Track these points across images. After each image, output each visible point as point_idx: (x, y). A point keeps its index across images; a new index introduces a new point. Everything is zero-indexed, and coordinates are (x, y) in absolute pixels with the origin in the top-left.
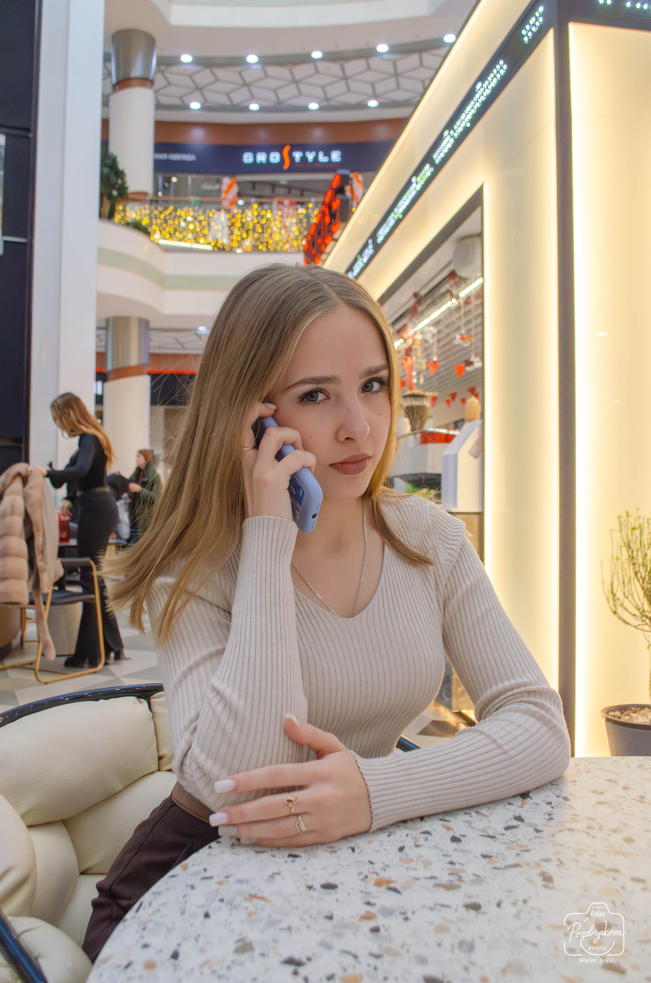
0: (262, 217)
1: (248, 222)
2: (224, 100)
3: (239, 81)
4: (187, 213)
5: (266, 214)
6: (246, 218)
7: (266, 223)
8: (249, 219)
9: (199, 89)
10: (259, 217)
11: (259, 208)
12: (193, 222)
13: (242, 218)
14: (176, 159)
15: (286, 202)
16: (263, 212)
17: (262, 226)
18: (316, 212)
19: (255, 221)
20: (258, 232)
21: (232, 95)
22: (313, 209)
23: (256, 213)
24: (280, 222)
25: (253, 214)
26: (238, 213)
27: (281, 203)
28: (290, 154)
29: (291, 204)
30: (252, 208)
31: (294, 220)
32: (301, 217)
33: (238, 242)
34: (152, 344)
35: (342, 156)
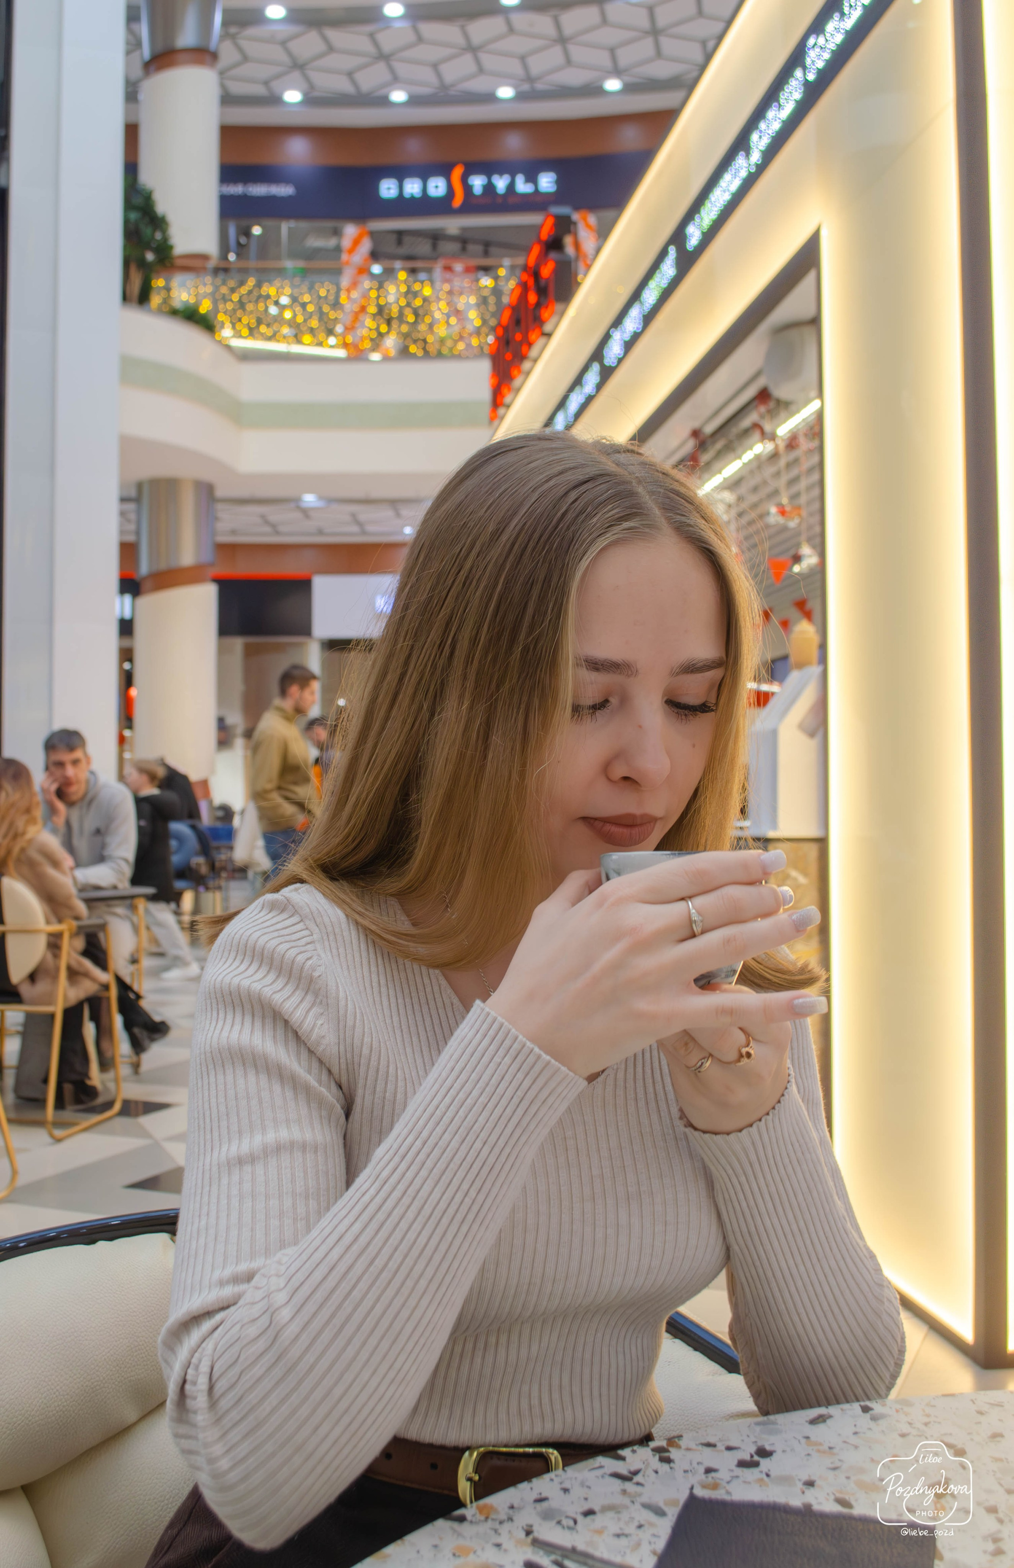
0: (416, 294)
1: (391, 304)
2: (343, 85)
3: (370, 48)
4: (280, 290)
5: (421, 290)
6: (386, 297)
7: (422, 306)
8: (391, 299)
9: (298, 66)
10: (410, 296)
11: (411, 279)
12: (290, 307)
13: (378, 297)
14: (259, 194)
15: (458, 267)
16: (417, 287)
17: (416, 313)
18: (512, 284)
19: (403, 302)
20: (408, 323)
21: (359, 77)
22: (507, 279)
23: (403, 289)
24: (448, 304)
25: (398, 290)
26: (371, 289)
27: (448, 269)
28: (464, 180)
29: (468, 270)
30: (397, 278)
31: (473, 300)
32: (486, 293)
33: (372, 340)
34: (221, 526)
35: (558, 182)
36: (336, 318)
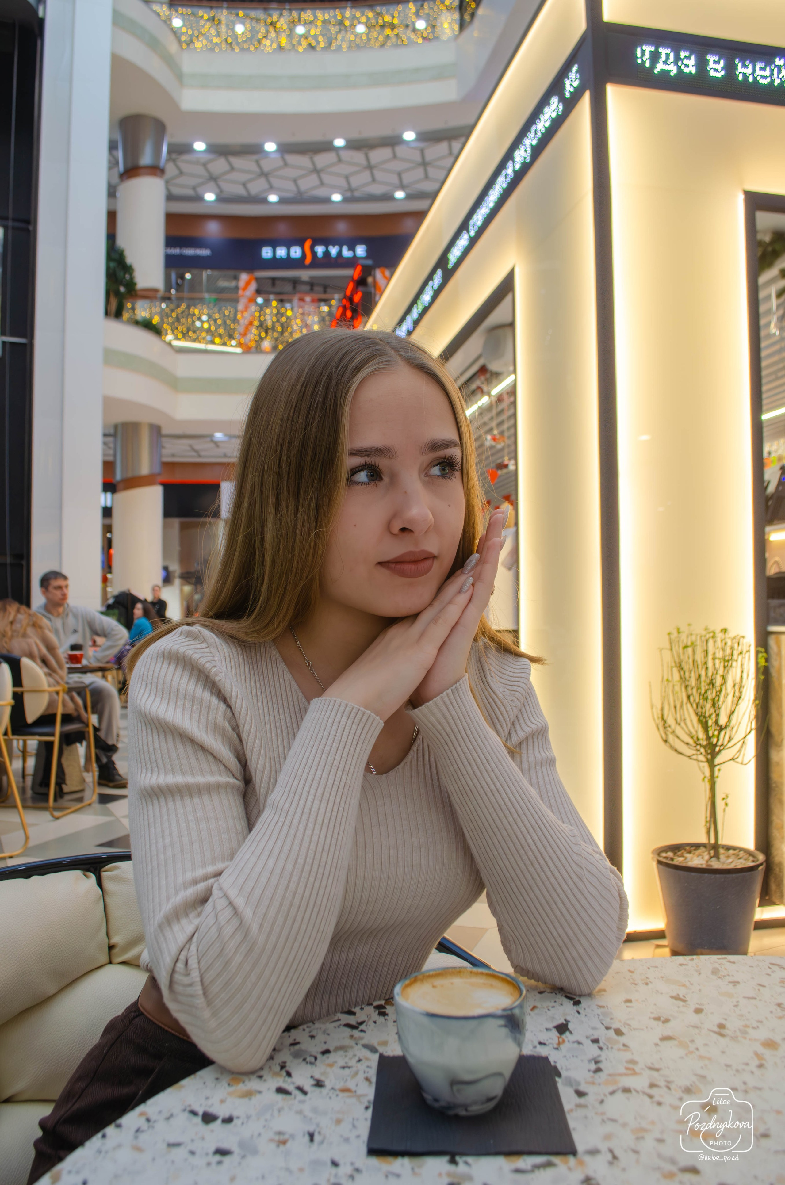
0: (282, 315)
1: (267, 320)
2: (240, 191)
3: (257, 170)
4: (201, 311)
5: (286, 312)
6: (265, 316)
7: (286, 322)
8: (268, 317)
9: (213, 178)
10: (279, 315)
11: (280, 306)
12: (207, 321)
13: (260, 316)
14: (189, 255)
15: (308, 299)
16: (283, 310)
17: (282, 325)
18: (338, 308)
19: (275, 319)
20: (278, 332)
21: (249, 186)
22: (336, 305)
23: (275, 311)
24: (301, 321)
25: (272, 312)
26: (256, 311)
27: (302, 300)
28: (312, 248)
29: (313, 301)
30: (271, 305)
31: (316, 319)
32: (324, 315)
33: (256, 341)
34: (165, 452)
35: (368, 251)
36: (235, 328)
